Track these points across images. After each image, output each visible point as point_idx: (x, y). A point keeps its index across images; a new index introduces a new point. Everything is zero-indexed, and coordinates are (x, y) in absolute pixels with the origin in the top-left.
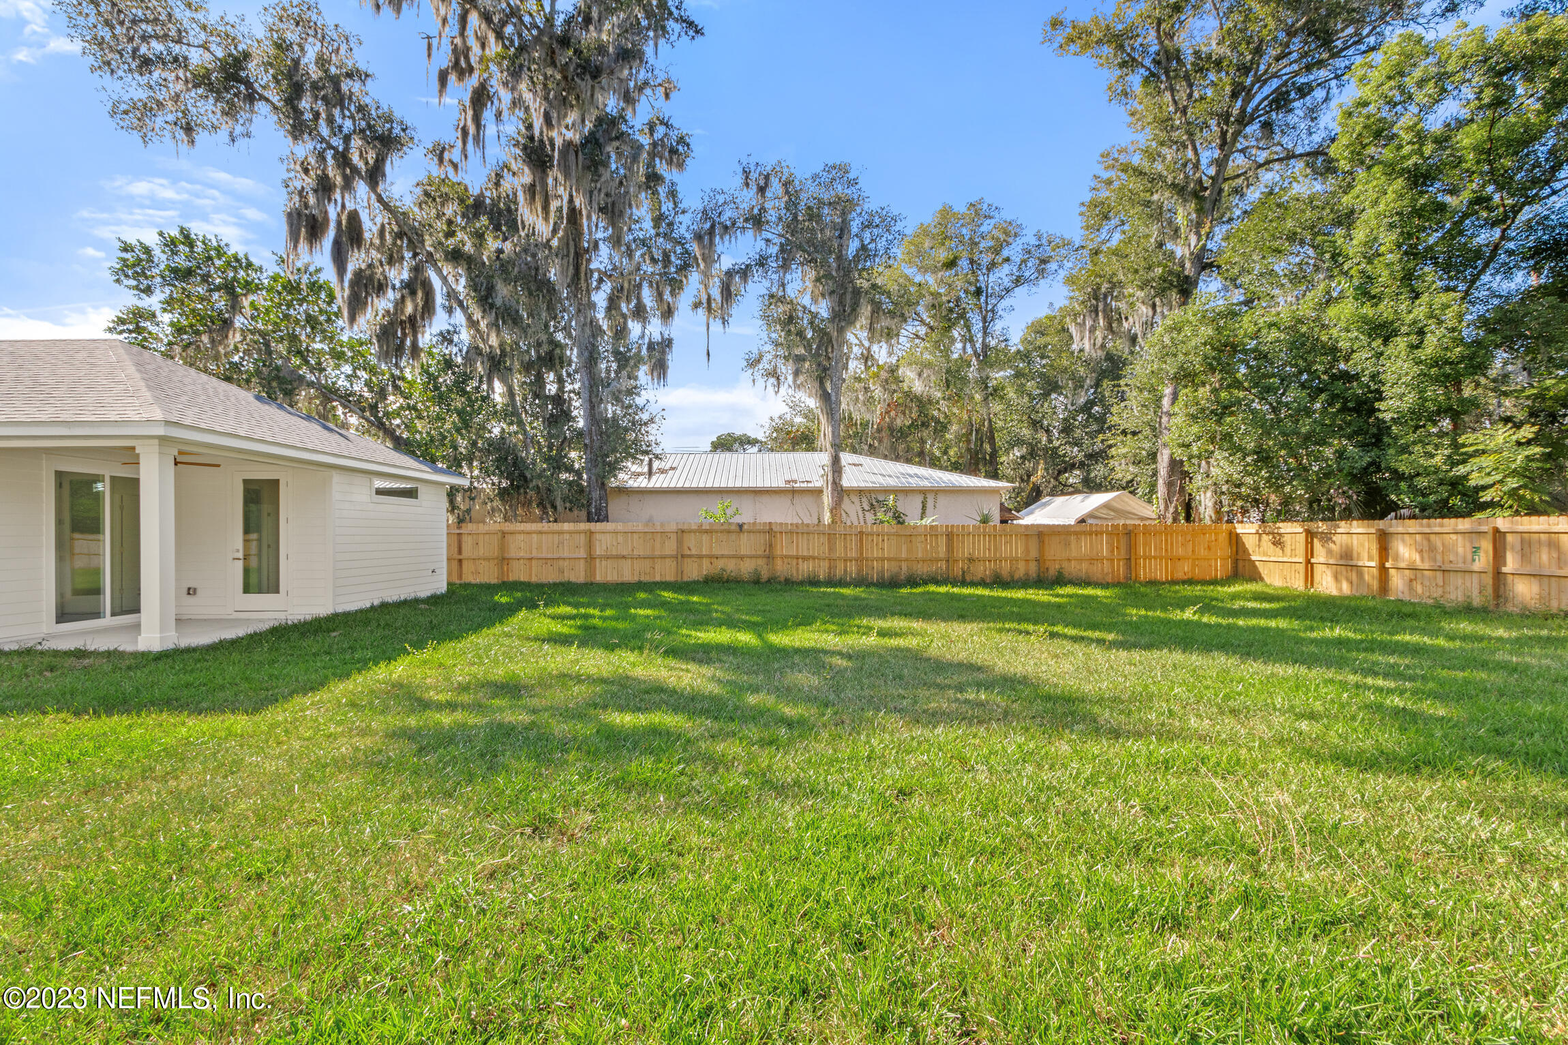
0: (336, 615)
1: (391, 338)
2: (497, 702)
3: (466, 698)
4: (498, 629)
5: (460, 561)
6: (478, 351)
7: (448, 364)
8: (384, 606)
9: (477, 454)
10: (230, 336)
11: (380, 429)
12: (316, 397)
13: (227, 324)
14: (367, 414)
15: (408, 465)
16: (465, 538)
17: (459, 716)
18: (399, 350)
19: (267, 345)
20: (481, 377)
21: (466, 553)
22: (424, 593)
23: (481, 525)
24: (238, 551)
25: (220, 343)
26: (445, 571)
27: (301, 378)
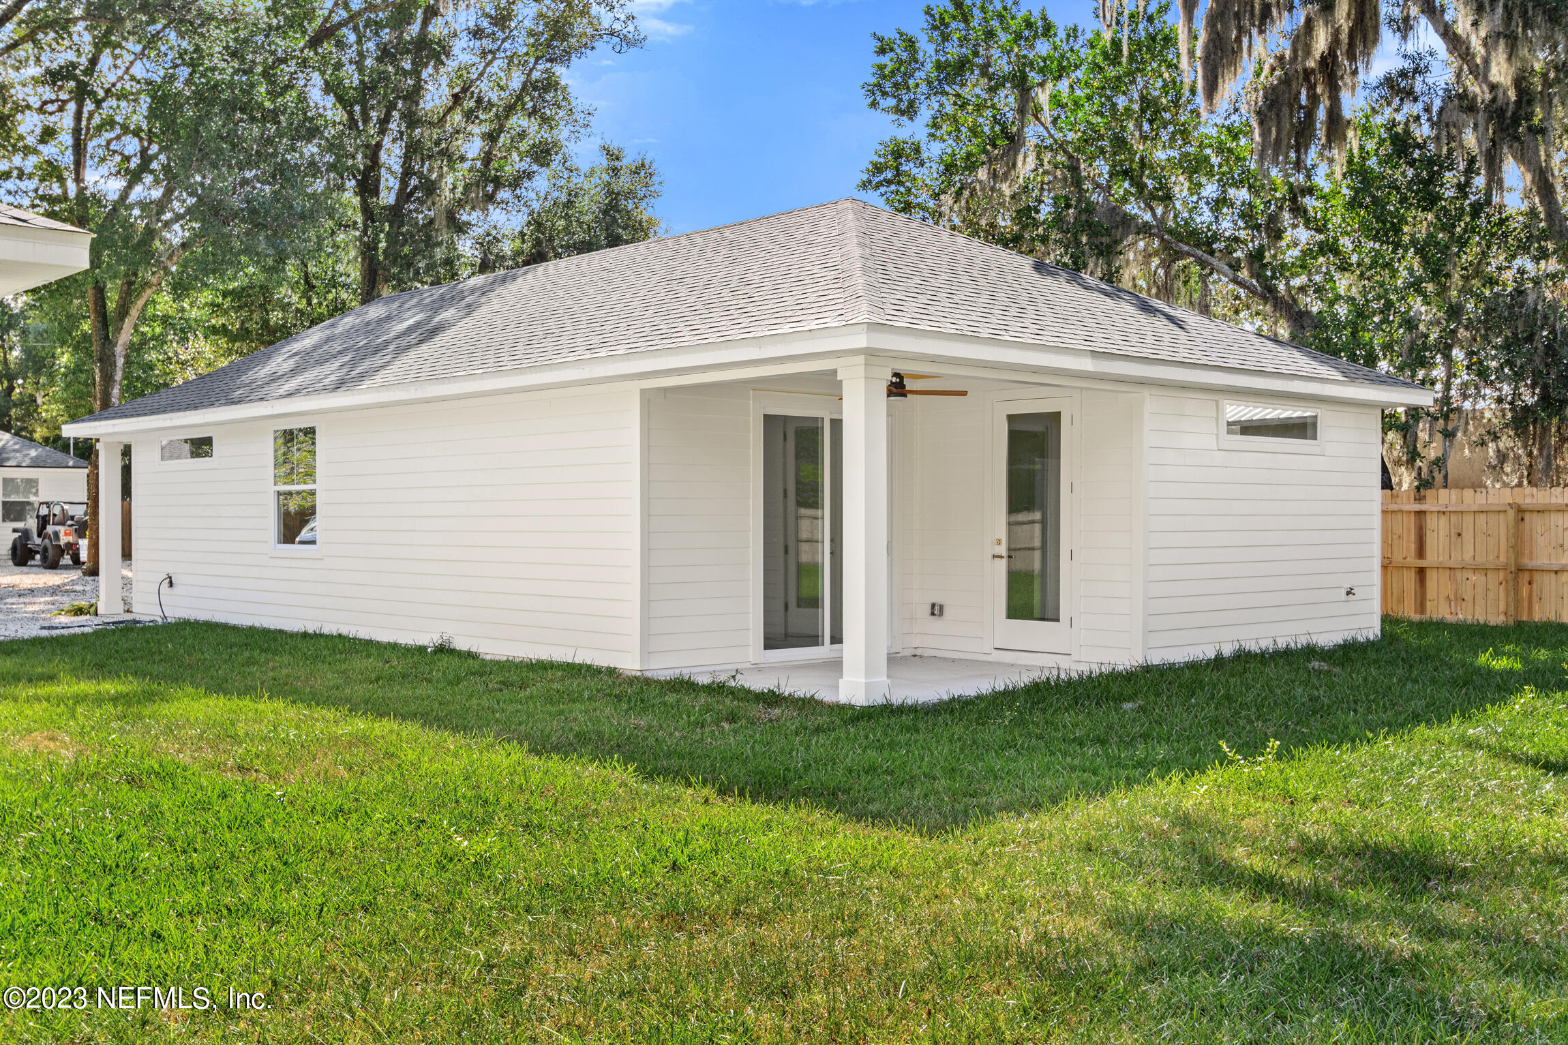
0: (1147, 669)
1: (1285, 111)
2: (1362, 896)
3: (1300, 874)
4: (1456, 727)
5: (1421, 572)
6: (1466, 103)
7: (1401, 144)
8: (1243, 658)
9: (1462, 333)
10: (1020, 163)
11: (1265, 299)
12: (1156, 253)
13: (1014, 141)
14: (1244, 274)
15: (1293, 369)
16: (1431, 522)
17: (1264, 911)
18: (1303, 135)
19: (1074, 169)
20: (1472, 161)
21: (1433, 556)
22: (1328, 638)
23: (1468, 493)
24: (999, 542)
25: (1006, 176)
26: (1376, 593)
27: (1127, 222)
